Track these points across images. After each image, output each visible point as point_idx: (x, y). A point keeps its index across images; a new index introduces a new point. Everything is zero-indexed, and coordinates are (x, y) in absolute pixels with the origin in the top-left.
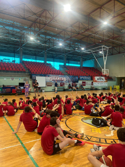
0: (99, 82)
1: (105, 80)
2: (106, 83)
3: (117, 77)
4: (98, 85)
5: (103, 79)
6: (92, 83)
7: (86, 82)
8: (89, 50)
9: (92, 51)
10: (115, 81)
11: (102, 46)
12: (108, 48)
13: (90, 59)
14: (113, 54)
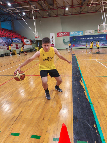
0: (27, 44)
1: (30, 43)
2: (31, 45)
3: (36, 40)
4: (27, 47)
5: (29, 42)
6: (23, 45)
7: (19, 45)
8: (14, 8)
9: (17, 10)
10: (35, 43)
11: (32, 6)
12: (35, 10)
13: (5, 21)
14: (31, 18)
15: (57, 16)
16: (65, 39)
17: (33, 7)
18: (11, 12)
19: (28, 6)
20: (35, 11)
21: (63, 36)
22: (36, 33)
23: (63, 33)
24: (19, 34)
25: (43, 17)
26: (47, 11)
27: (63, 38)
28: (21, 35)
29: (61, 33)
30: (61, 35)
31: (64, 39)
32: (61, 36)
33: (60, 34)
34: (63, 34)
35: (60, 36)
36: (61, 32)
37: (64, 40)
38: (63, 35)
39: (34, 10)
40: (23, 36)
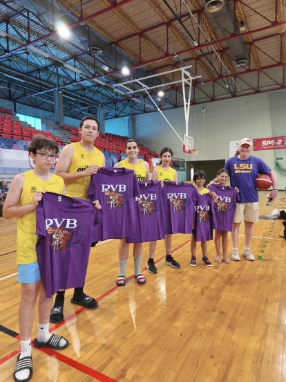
3: (187, 162)
8: (137, 80)
9: (143, 85)
10: (184, 170)
11: (183, 69)
12: (191, 78)
13: (116, 117)
14: (178, 105)
15: (257, 92)
16: (282, 159)
17: (186, 70)
18: (128, 91)
19: (174, 71)
20: (191, 82)
21: (275, 147)
22: (187, 140)
23: (276, 139)
24: (145, 146)
25: (213, 99)
26: (225, 79)
27: (275, 154)
28: (148, 149)
29: (267, 139)
30: (269, 145)
31: (277, 159)
32: (269, 148)
33: (264, 143)
34: (276, 141)
35: (264, 149)
36: (270, 135)
37: (279, 161)
38: (275, 144)
39: (189, 81)
40: (154, 152)
